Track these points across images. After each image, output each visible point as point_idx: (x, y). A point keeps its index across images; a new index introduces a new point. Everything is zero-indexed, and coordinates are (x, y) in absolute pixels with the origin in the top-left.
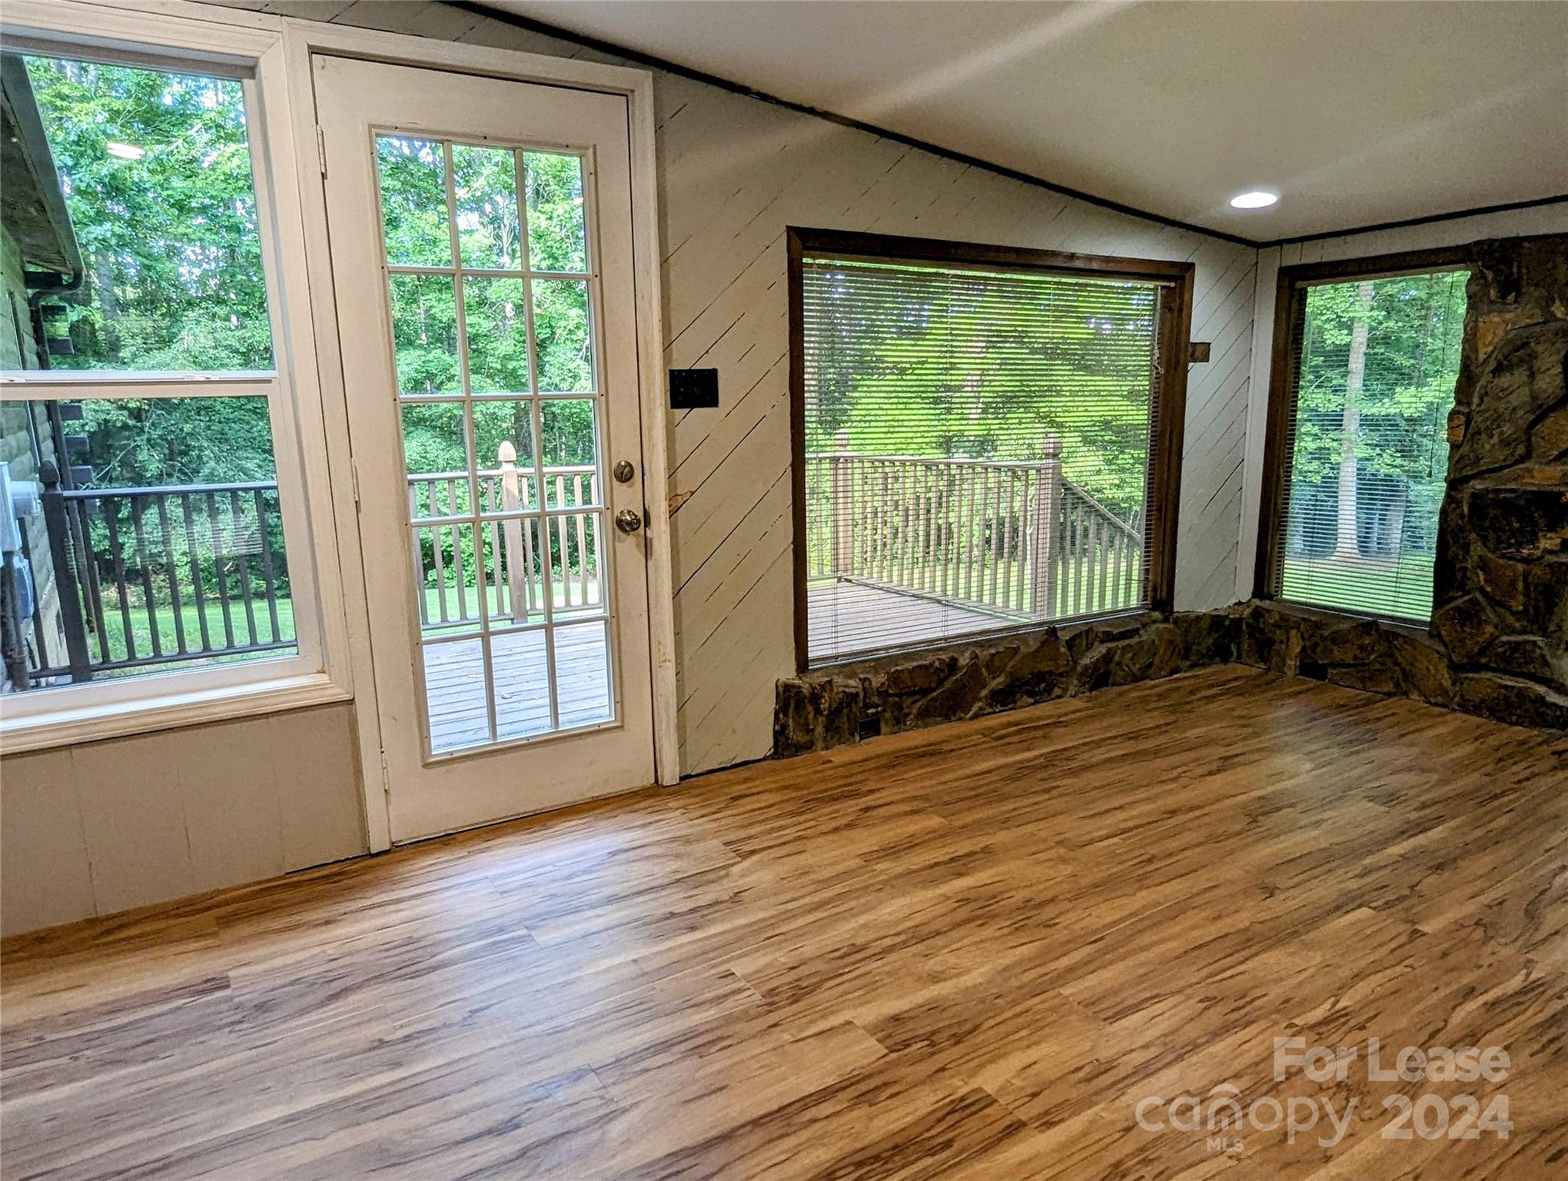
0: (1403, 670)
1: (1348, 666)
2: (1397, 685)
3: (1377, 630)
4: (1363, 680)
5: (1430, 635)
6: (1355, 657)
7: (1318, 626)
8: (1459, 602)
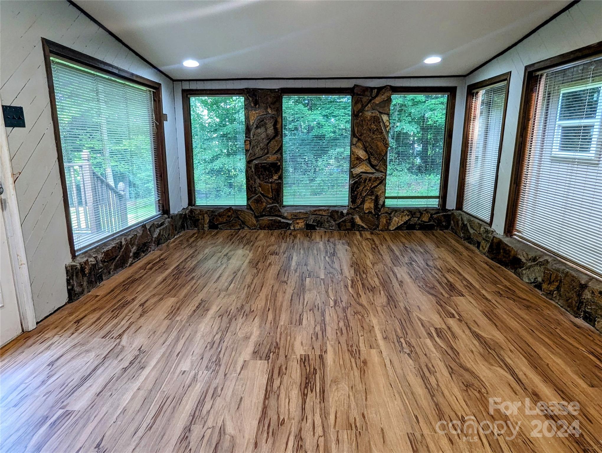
0: (242, 221)
1: (224, 223)
2: (240, 225)
3: (232, 210)
4: (230, 227)
5: (247, 209)
6: (227, 220)
7: (213, 212)
8: (255, 197)
